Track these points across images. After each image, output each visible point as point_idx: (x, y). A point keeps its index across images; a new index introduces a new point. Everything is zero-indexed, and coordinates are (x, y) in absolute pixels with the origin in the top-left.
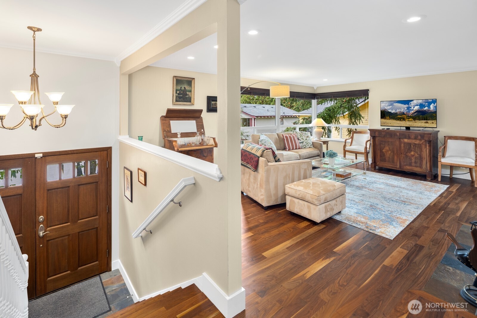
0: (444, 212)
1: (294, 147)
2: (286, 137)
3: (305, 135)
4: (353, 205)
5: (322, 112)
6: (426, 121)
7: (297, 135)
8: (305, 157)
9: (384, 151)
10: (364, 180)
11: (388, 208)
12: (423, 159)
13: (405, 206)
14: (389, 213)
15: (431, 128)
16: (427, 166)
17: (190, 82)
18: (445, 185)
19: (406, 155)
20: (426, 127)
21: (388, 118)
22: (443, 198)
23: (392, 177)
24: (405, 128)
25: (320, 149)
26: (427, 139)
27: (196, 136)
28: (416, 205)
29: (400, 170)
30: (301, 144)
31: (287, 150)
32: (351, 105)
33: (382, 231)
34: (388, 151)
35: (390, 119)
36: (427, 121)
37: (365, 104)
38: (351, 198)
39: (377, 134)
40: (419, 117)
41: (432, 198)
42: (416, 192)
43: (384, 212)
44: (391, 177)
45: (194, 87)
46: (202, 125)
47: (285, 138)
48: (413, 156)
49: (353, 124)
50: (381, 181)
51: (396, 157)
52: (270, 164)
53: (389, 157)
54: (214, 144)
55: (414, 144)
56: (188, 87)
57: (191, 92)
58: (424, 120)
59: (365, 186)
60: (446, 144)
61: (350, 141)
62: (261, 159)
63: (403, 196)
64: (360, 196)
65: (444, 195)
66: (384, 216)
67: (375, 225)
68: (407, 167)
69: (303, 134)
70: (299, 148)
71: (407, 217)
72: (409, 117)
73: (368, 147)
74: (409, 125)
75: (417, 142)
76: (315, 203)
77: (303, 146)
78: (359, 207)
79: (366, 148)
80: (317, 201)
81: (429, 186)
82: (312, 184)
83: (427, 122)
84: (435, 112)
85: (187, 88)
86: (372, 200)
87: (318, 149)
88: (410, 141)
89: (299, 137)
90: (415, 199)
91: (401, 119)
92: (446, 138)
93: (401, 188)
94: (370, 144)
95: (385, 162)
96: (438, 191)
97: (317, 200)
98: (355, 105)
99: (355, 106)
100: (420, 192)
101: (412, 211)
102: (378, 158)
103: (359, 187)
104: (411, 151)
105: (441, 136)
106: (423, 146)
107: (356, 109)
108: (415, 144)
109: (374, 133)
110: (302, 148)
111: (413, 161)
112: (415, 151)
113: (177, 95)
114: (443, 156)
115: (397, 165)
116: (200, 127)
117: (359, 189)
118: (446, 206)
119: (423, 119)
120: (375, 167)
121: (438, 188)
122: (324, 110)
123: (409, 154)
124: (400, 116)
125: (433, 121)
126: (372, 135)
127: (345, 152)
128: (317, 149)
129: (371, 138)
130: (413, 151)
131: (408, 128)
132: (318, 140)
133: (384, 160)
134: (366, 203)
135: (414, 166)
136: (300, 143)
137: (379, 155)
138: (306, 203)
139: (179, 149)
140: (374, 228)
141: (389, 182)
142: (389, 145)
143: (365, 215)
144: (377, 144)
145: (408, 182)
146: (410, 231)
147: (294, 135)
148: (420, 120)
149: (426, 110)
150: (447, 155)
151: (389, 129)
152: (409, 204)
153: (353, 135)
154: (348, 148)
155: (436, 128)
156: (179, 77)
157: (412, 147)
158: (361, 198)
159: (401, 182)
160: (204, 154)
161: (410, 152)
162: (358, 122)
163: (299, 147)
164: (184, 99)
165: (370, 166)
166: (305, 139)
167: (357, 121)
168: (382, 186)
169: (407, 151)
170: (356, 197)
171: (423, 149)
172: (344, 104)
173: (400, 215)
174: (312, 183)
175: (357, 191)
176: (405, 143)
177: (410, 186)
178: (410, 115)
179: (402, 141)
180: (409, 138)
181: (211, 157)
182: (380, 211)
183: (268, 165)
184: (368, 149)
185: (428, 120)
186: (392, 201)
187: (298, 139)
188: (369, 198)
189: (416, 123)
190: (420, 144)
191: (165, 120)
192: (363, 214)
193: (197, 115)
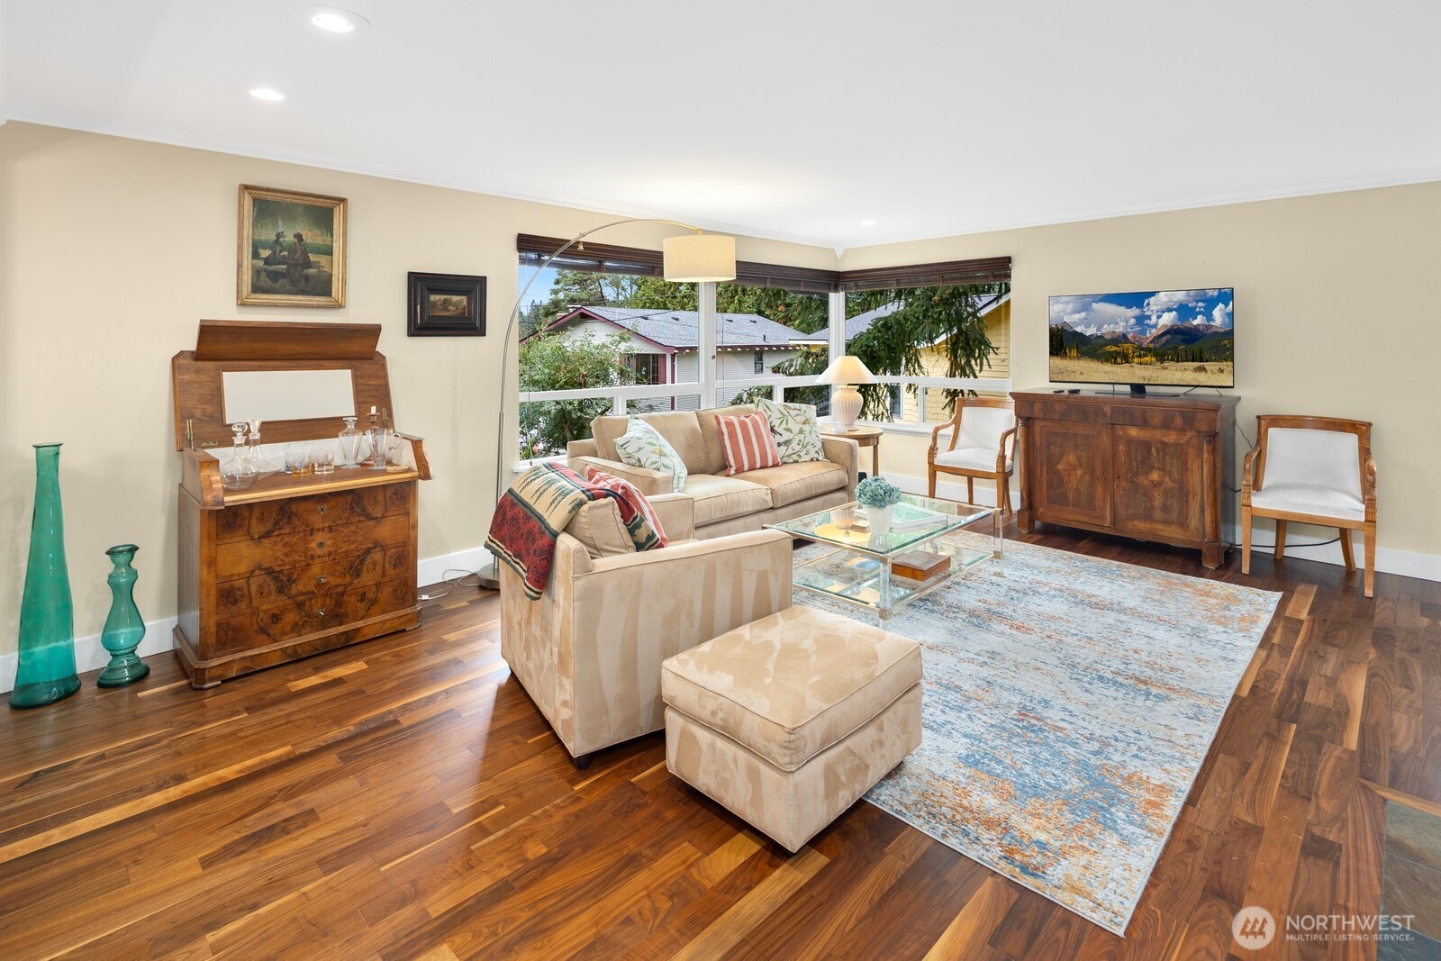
0: (1297, 733)
1: (755, 462)
2: (730, 425)
3: (797, 415)
4: (951, 716)
5: (865, 331)
6: (1197, 364)
7: (770, 416)
8: (795, 495)
9: (1060, 467)
10: (994, 579)
11: (1085, 724)
12: (1191, 496)
13: (1149, 703)
14: (1095, 753)
15: (1214, 389)
16: (1204, 521)
17: (323, 211)
18: (1268, 593)
19: (1133, 482)
20: (1196, 386)
21: (1074, 353)
22: (1275, 653)
23: (1087, 560)
24: (1128, 389)
25: (848, 464)
26: (1204, 427)
27: (343, 435)
28: (1191, 701)
29: (1113, 533)
30: (783, 448)
31: (732, 472)
32: (958, 313)
33: (1075, 873)
34: (1075, 470)
35: (1079, 358)
36: (1202, 364)
37: (997, 310)
38: (946, 677)
39: (1037, 410)
40: (1176, 349)
41: (1240, 657)
42: (1178, 632)
43: (1074, 745)
44: (1086, 564)
45: (345, 234)
46: (379, 386)
47: (725, 430)
48: (1156, 485)
49: (964, 374)
50: (1056, 581)
51: (1100, 490)
52: (603, 563)
53: (1078, 491)
54: (415, 467)
55: (1159, 445)
56: (317, 232)
57: (331, 254)
58: (1193, 361)
59: (1000, 610)
60: (1263, 443)
61: (950, 431)
62: (566, 543)
63: (1136, 652)
64: (981, 659)
65: (1276, 640)
66: (1077, 771)
67: (1042, 837)
68: (1136, 523)
69: (791, 411)
70: (775, 465)
71: (1167, 772)
72: (1142, 349)
73: (1008, 453)
74: (1145, 379)
75: (1171, 438)
76: (777, 761)
77: (789, 456)
78: (977, 727)
79: (1002, 457)
80: (788, 752)
81: (1216, 596)
82: (775, 654)
83: (1202, 369)
84: (1229, 334)
85: (312, 237)
86: (1027, 681)
87: (842, 464)
88: (1148, 435)
89: (776, 423)
90: (1182, 664)
91: (1116, 359)
92: (1263, 422)
93: (1123, 611)
94: (1016, 442)
95: (1064, 508)
96: (1253, 621)
97: (786, 748)
98: (969, 310)
99: (969, 314)
100: (1193, 628)
101: (1180, 733)
102: (1042, 492)
103: (978, 617)
104: (1152, 468)
105: (1245, 416)
106: (1190, 450)
107: (972, 324)
108: (1165, 444)
109: (1027, 406)
110: (785, 463)
111: (1157, 503)
112: (1163, 470)
113: (261, 263)
114: (1257, 486)
115: (1103, 517)
116: (370, 396)
117: (979, 626)
118: (1295, 696)
119: (1190, 357)
120: (1031, 521)
121: (1248, 606)
122: (871, 327)
123: (1145, 481)
124: (1114, 349)
125: (1223, 365)
126: (1023, 414)
127: (934, 470)
128: (839, 467)
129: (1017, 421)
130: (1159, 469)
131: (1138, 389)
132: (844, 430)
133: (1059, 499)
134: (1006, 696)
135: (1160, 522)
136: (779, 445)
137: (1044, 480)
138: (742, 755)
139: (227, 499)
140: (1039, 858)
141: (1080, 588)
142: (1076, 446)
143: (999, 769)
144: (1038, 444)
145: (1145, 584)
146: (1189, 861)
147: (757, 418)
148: (1178, 361)
149: (1199, 325)
150: (1267, 481)
151: (1076, 391)
152: (1162, 692)
153: (960, 412)
154: (943, 457)
155: (1232, 387)
156: (268, 190)
157: (1155, 454)
158: (985, 672)
159: (1120, 582)
160: (370, 509)
161: (1147, 473)
162: (976, 364)
163: (773, 461)
164: (293, 282)
165: (1015, 520)
166: (796, 429)
167: (973, 362)
168: (1059, 607)
169: (1138, 467)
170: (967, 669)
171: (1190, 462)
172: (933, 307)
173: (1138, 762)
174: (777, 645)
175: (969, 636)
176: (1130, 441)
177: (1153, 600)
178: (1145, 345)
179: (1121, 433)
180: (1145, 423)
181: (402, 519)
182: (1058, 740)
183: (588, 571)
184: (1008, 462)
185: (1207, 361)
186: (1101, 678)
187: (772, 430)
188: (1013, 668)
189: (1167, 371)
190: (1181, 445)
191: (197, 371)
192: (993, 764)
193: (356, 347)
